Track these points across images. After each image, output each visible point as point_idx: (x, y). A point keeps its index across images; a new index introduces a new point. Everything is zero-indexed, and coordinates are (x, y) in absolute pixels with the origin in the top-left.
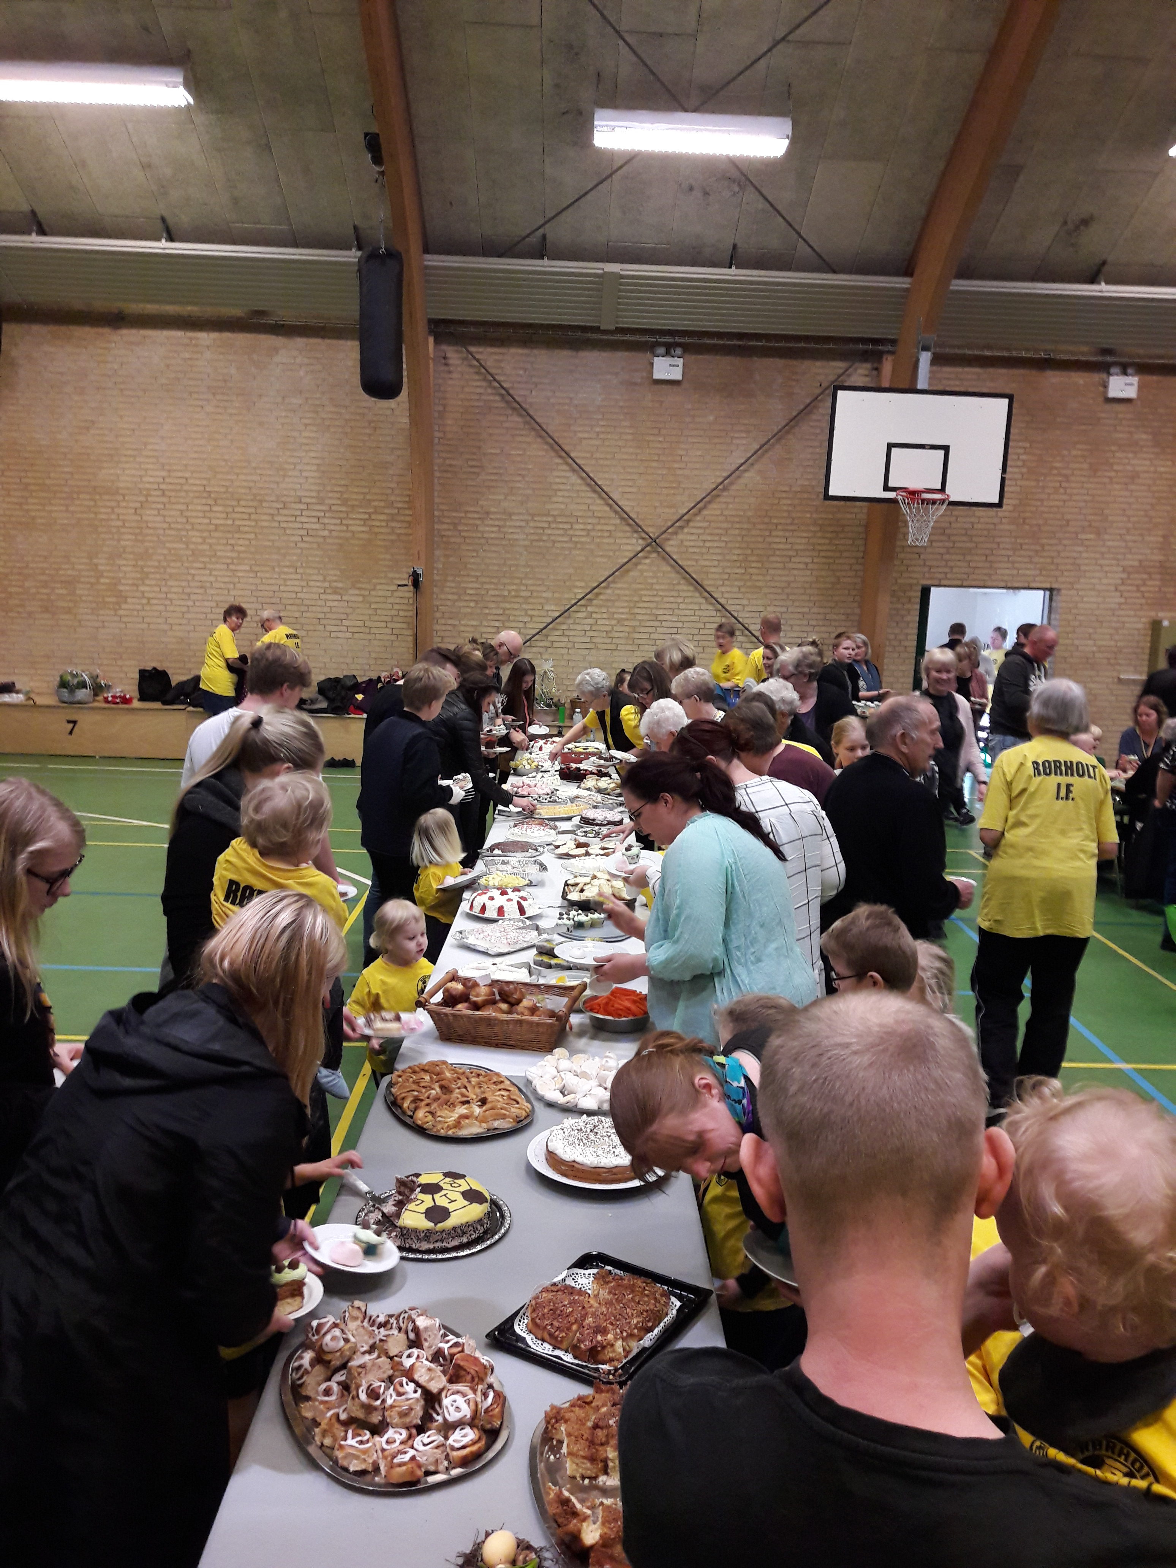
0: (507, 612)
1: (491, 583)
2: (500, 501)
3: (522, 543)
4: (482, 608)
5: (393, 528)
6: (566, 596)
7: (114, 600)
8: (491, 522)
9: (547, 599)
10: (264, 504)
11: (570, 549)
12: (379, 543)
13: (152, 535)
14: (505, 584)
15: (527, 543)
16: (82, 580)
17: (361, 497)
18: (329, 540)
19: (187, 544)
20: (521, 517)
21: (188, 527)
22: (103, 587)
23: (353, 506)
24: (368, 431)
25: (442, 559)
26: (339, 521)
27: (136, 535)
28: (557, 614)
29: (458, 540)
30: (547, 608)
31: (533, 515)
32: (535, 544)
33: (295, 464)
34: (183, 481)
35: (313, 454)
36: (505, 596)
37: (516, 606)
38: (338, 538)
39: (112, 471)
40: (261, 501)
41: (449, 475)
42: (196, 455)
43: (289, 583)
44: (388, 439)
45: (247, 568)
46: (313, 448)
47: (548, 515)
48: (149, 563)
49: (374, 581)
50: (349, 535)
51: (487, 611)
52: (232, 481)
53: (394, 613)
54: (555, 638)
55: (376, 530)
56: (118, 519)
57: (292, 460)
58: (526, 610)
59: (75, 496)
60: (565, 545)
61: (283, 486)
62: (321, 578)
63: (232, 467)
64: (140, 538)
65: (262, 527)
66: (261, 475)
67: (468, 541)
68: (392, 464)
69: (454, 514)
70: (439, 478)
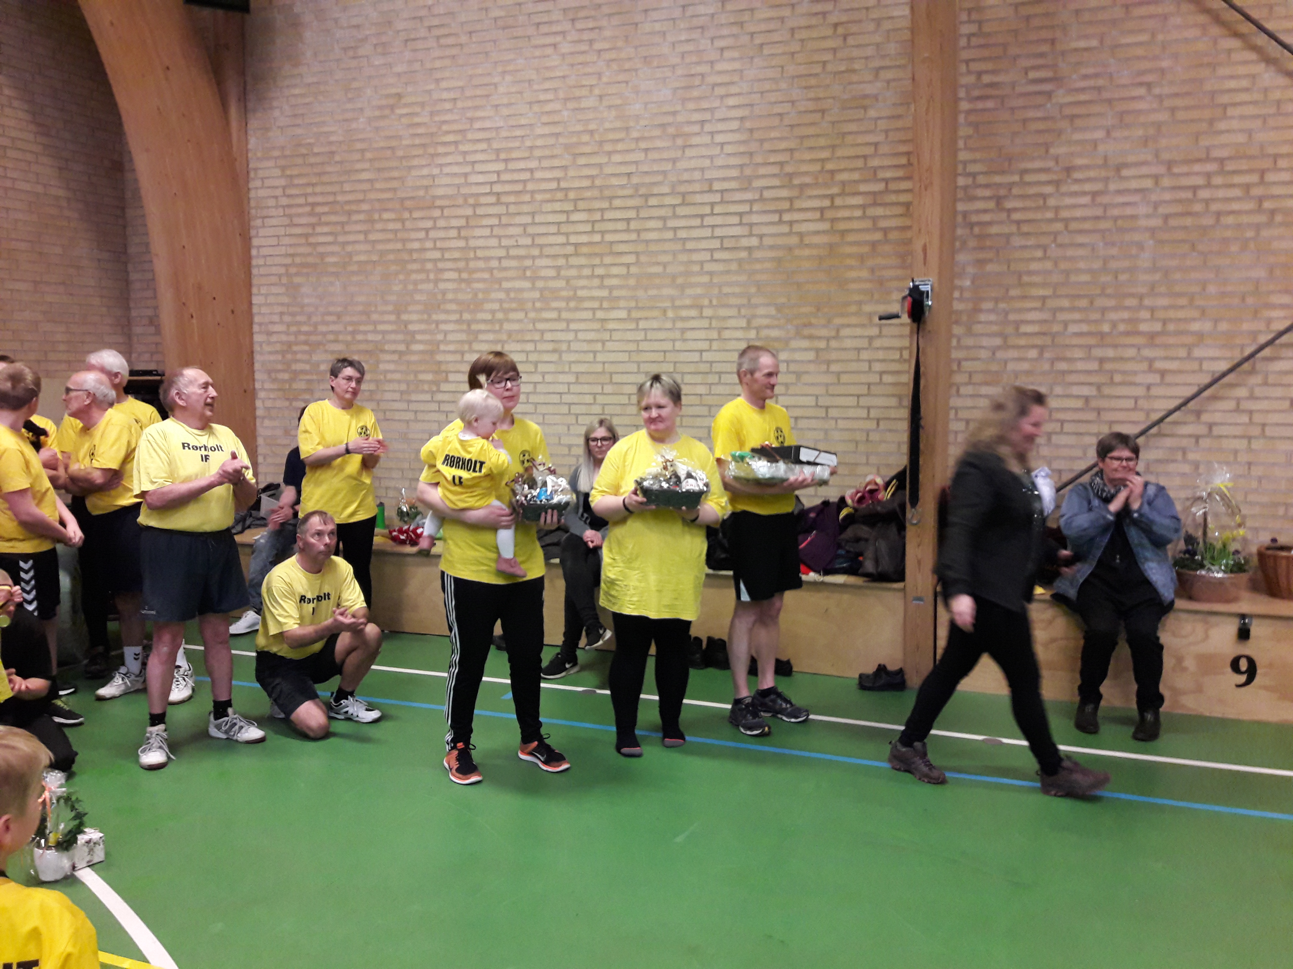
0: (1108, 366)
1: (1073, 309)
2: (1095, 143)
3: (1143, 223)
4: (1052, 361)
5: (875, 219)
6: (1246, 326)
7: (429, 377)
8: (1075, 188)
9: (1200, 336)
10: (653, 201)
11: (1258, 227)
12: (849, 250)
13: (482, 270)
14: (1104, 310)
15: (1155, 222)
16: (387, 347)
17: (817, 167)
18: (758, 254)
19: (533, 279)
20: (1145, 170)
21: (536, 252)
22: (414, 358)
23: (802, 187)
24: (830, 44)
25: (970, 270)
26: (776, 218)
27: (459, 271)
28: (1224, 366)
29: (1006, 229)
30: (1198, 353)
31: (1170, 164)
32: (1173, 222)
33: (703, 122)
34: (526, 176)
35: (731, 102)
36: (1102, 335)
37: (1131, 352)
38: (772, 247)
39: (425, 172)
40: (646, 197)
41: (990, 104)
42: (547, 130)
43: (689, 335)
44: (870, 51)
45: (623, 314)
46: (734, 89)
47: (1208, 159)
48: (480, 316)
49: (838, 321)
50: (794, 240)
51: (1063, 366)
52: (600, 165)
53: (875, 378)
54: (1217, 417)
55: (842, 226)
56: (435, 248)
57: (697, 117)
58: (1151, 361)
59: (376, 216)
60: (1245, 219)
61: (681, 165)
62: (743, 323)
63: (601, 143)
64: (465, 275)
65: (647, 242)
66: (646, 150)
67: (1025, 228)
68: (876, 97)
69: (998, 179)
70: (969, 112)
